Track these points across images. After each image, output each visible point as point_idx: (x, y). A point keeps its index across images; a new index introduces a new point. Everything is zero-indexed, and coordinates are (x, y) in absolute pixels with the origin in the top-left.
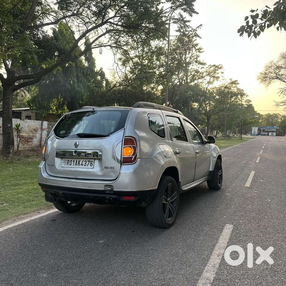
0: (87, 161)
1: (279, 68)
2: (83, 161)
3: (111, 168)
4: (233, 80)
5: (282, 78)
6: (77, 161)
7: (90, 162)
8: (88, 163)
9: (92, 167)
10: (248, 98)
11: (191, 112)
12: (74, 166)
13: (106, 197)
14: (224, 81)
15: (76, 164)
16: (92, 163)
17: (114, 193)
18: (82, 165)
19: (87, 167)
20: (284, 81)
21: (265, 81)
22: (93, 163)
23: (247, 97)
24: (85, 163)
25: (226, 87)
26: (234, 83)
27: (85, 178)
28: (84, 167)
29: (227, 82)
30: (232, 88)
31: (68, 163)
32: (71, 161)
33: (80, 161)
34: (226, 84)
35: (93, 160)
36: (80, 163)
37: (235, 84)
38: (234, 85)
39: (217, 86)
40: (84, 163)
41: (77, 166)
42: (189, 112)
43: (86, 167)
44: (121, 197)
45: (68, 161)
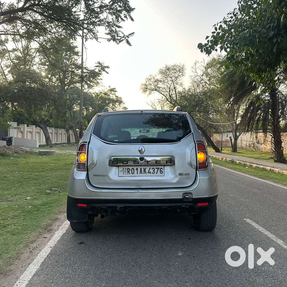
0: (155, 168)
1: (157, 81)
2: (150, 168)
3: (186, 174)
4: (112, 87)
5: (160, 91)
6: (141, 169)
7: (159, 170)
8: (156, 170)
9: (163, 174)
10: (124, 106)
11: (74, 115)
12: (139, 175)
13: (182, 206)
14: (103, 88)
15: (142, 173)
16: (161, 170)
17: (192, 201)
18: (149, 173)
19: (157, 175)
20: (161, 93)
21: (145, 91)
22: (163, 170)
23: (124, 104)
24: (154, 171)
25: (105, 94)
26: (112, 90)
27: (153, 187)
28: (152, 174)
29: (106, 89)
30: (111, 95)
31: (128, 172)
32: (133, 170)
33: (146, 168)
34: (106, 91)
35: (162, 167)
36: (147, 170)
37: (114, 91)
38: (113, 93)
39: (97, 92)
40: (151, 171)
41: (143, 175)
42: (71, 115)
43: (155, 174)
44: (196, 204)
45: (129, 170)
